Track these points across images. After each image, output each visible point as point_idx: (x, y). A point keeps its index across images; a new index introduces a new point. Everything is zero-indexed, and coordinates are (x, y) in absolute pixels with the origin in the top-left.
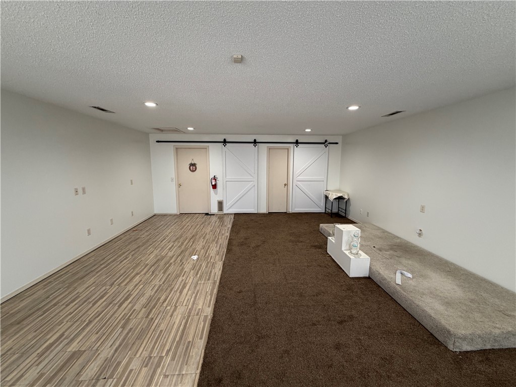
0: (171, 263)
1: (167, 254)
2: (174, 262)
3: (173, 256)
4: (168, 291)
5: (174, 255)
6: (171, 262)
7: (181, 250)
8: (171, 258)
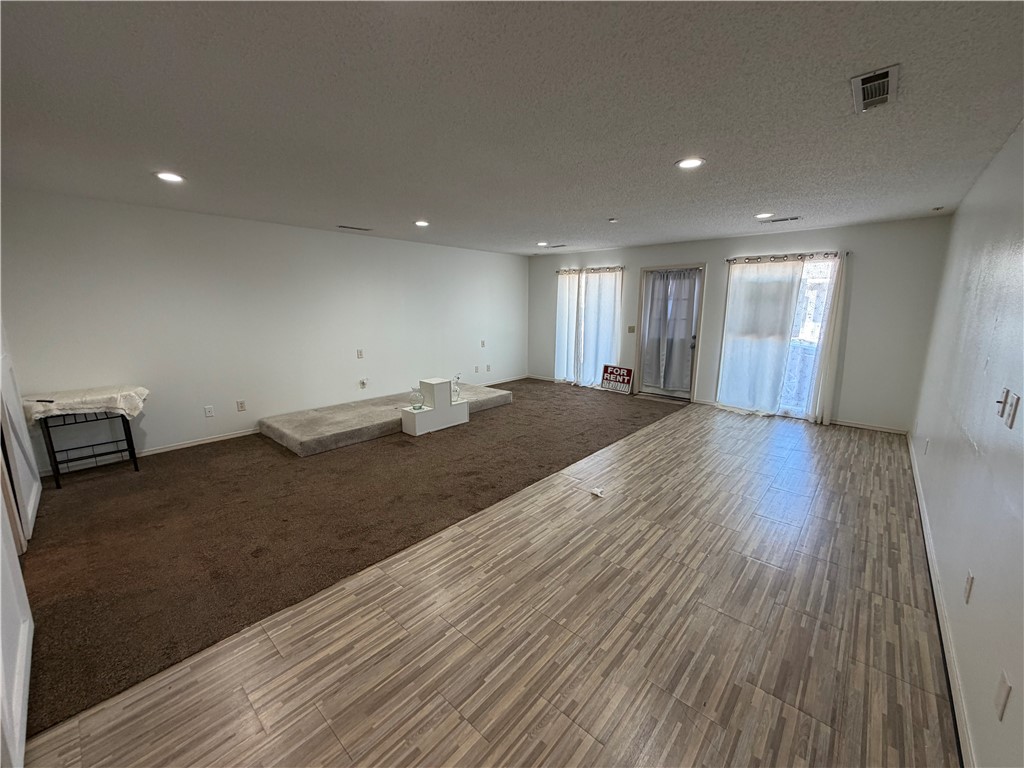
0: (645, 500)
1: (651, 527)
2: (639, 501)
3: (638, 514)
4: (656, 466)
5: (634, 517)
6: (644, 504)
7: (613, 526)
8: (643, 512)
